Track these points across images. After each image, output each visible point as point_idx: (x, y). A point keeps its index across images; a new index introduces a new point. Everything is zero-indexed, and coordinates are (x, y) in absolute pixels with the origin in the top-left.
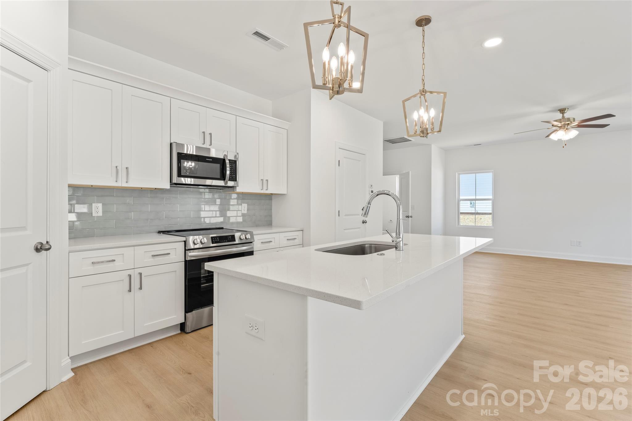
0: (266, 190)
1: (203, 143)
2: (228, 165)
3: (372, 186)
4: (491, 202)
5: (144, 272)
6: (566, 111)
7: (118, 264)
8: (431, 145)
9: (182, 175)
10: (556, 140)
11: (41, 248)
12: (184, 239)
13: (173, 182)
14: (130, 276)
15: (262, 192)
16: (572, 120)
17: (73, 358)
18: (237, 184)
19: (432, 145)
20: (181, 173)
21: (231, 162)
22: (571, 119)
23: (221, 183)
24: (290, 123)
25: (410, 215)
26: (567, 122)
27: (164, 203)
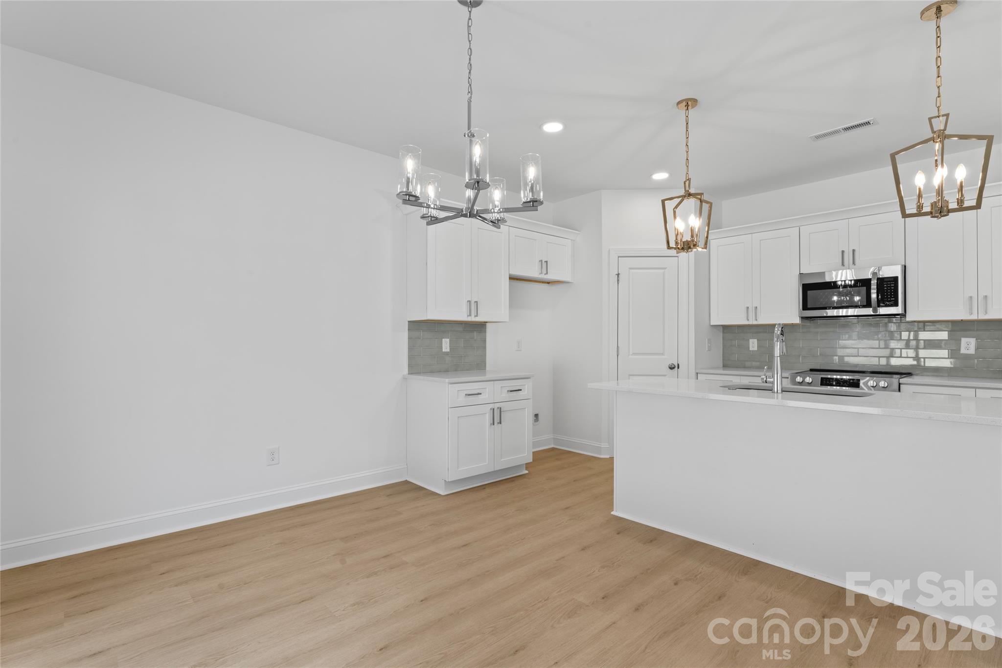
1: (842, 264)
2: (874, 287)
9: (807, 306)
18: (903, 309)
21: (886, 280)
23: (869, 311)
27: (819, 338)
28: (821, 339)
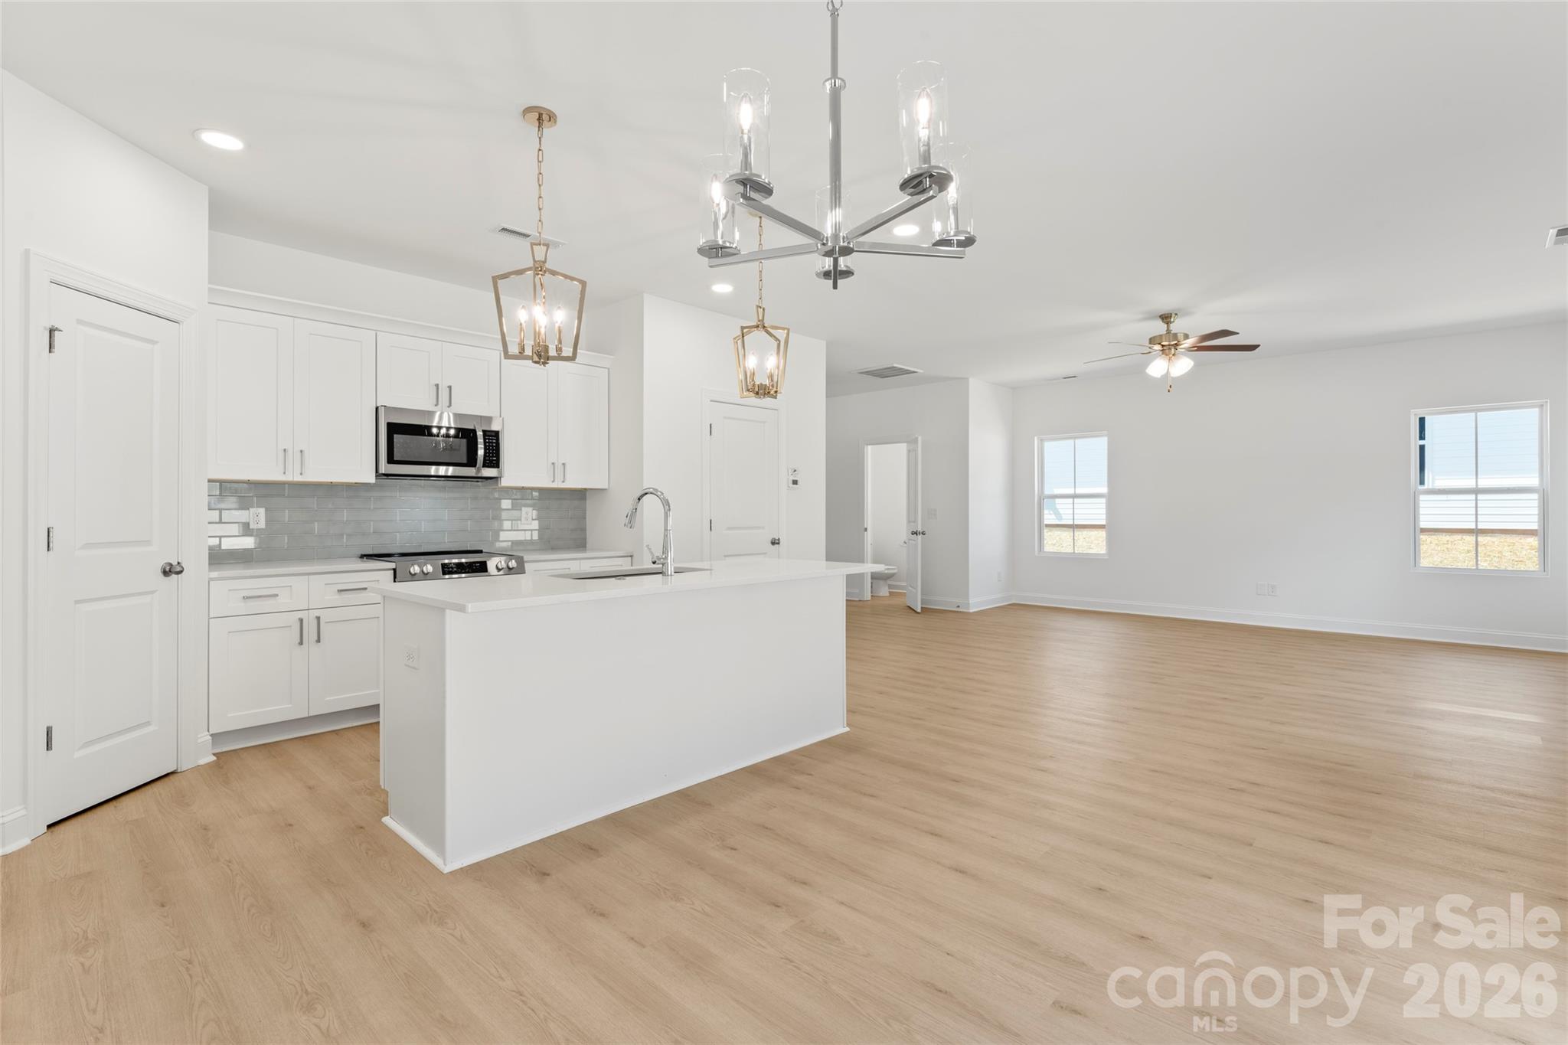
0: (563, 482)
1: (435, 403)
2: (480, 440)
3: (795, 471)
4: (1103, 500)
5: (325, 616)
6: (1172, 320)
7: (284, 601)
8: (967, 379)
9: (395, 459)
10: (1159, 376)
11: (170, 571)
12: (393, 565)
13: (380, 472)
14: (301, 620)
15: (554, 485)
16: (1181, 337)
17: (215, 737)
18: (500, 473)
19: (970, 379)
20: (393, 457)
21: (488, 433)
22: (1179, 337)
23: (470, 471)
24: (612, 357)
25: (920, 529)
26: (1173, 341)
27: (372, 507)
28: (374, 508)
